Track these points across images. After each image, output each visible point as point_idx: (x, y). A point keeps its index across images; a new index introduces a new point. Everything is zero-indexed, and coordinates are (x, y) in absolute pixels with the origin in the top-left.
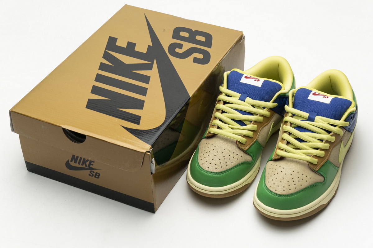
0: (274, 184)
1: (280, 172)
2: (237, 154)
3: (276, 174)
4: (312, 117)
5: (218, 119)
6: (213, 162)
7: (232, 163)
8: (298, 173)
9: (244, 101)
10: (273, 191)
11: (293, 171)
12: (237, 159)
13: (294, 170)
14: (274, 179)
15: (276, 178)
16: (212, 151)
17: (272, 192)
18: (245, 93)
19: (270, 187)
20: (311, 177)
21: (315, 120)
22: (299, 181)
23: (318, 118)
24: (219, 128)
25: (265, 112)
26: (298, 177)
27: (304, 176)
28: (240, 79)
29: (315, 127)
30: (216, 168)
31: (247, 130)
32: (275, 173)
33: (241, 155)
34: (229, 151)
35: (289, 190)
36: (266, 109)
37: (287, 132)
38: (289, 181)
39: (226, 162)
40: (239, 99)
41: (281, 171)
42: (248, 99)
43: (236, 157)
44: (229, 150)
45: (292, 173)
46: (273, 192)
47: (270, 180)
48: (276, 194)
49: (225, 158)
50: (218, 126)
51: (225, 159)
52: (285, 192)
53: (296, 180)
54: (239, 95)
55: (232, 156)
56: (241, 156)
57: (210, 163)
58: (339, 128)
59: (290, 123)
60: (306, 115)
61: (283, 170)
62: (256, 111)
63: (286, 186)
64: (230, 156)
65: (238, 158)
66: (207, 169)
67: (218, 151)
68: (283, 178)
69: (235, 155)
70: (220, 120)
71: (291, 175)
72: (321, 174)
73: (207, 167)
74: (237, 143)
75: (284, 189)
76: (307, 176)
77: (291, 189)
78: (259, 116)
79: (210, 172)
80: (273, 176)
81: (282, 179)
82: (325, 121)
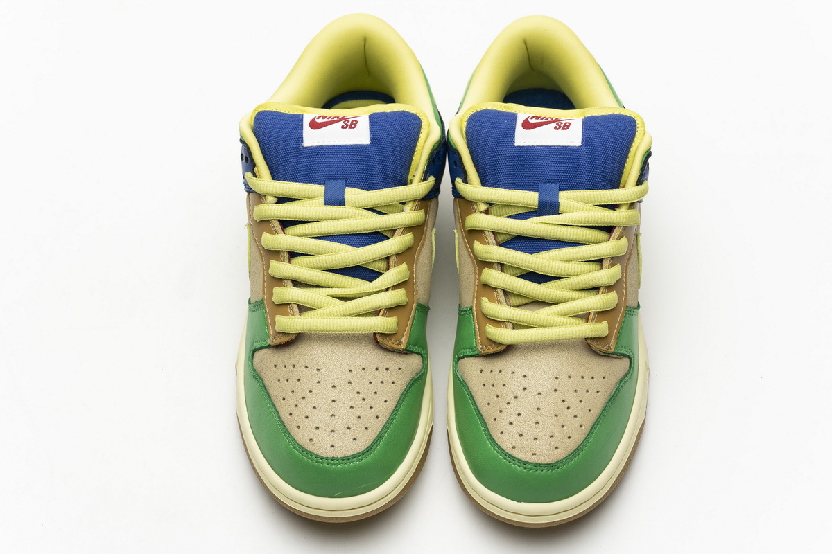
0: (521, 435)
1: (520, 392)
2: (387, 369)
3: (513, 401)
4: (548, 198)
5: (290, 283)
6: (339, 425)
7: (386, 401)
8: (569, 377)
9: (341, 202)
10: (527, 460)
11: (557, 378)
12: (393, 383)
13: (555, 373)
14: (514, 418)
15: (519, 415)
16: (316, 388)
17: (525, 463)
18: (335, 178)
19: (514, 447)
20: (603, 374)
21: (561, 208)
22: (581, 401)
23: (566, 198)
24: (303, 309)
25: (410, 215)
26: (576, 391)
27: (587, 380)
28: (300, 137)
29: (569, 228)
30: (355, 439)
31: (387, 289)
32: (508, 400)
33: (397, 368)
34: (364, 369)
35: (566, 440)
36: (408, 207)
37: (496, 265)
38: (557, 413)
39: (371, 408)
40: (327, 203)
41: (522, 387)
42: (353, 194)
43: (387, 378)
44: (361, 368)
45: (555, 384)
46: (529, 463)
47: (504, 425)
48: (541, 465)
49: (362, 396)
50: (298, 305)
51: (364, 399)
52: (559, 450)
53: (572, 400)
54: (320, 189)
55: (376, 381)
56: (399, 369)
57: (329, 430)
58: (629, 209)
59: (491, 234)
60: (530, 198)
61: (525, 383)
62: (388, 223)
63: (556, 430)
64: (370, 383)
65: (393, 379)
66: (330, 453)
67: (337, 384)
68: (539, 409)
69: (382, 375)
70: (296, 283)
71: (556, 390)
72: (621, 354)
73: (329, 446)
74: (376, 339)
75: (554, 442)
76: (593, 378)
77: (571, 435)
78: (402, 234)
79: (343, 459)
80: (506, 409)
81: (536, 412)
82: (586, 202)
